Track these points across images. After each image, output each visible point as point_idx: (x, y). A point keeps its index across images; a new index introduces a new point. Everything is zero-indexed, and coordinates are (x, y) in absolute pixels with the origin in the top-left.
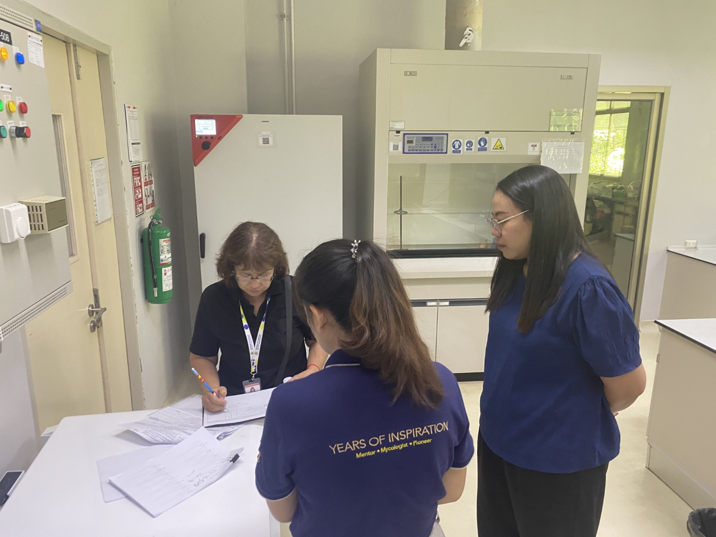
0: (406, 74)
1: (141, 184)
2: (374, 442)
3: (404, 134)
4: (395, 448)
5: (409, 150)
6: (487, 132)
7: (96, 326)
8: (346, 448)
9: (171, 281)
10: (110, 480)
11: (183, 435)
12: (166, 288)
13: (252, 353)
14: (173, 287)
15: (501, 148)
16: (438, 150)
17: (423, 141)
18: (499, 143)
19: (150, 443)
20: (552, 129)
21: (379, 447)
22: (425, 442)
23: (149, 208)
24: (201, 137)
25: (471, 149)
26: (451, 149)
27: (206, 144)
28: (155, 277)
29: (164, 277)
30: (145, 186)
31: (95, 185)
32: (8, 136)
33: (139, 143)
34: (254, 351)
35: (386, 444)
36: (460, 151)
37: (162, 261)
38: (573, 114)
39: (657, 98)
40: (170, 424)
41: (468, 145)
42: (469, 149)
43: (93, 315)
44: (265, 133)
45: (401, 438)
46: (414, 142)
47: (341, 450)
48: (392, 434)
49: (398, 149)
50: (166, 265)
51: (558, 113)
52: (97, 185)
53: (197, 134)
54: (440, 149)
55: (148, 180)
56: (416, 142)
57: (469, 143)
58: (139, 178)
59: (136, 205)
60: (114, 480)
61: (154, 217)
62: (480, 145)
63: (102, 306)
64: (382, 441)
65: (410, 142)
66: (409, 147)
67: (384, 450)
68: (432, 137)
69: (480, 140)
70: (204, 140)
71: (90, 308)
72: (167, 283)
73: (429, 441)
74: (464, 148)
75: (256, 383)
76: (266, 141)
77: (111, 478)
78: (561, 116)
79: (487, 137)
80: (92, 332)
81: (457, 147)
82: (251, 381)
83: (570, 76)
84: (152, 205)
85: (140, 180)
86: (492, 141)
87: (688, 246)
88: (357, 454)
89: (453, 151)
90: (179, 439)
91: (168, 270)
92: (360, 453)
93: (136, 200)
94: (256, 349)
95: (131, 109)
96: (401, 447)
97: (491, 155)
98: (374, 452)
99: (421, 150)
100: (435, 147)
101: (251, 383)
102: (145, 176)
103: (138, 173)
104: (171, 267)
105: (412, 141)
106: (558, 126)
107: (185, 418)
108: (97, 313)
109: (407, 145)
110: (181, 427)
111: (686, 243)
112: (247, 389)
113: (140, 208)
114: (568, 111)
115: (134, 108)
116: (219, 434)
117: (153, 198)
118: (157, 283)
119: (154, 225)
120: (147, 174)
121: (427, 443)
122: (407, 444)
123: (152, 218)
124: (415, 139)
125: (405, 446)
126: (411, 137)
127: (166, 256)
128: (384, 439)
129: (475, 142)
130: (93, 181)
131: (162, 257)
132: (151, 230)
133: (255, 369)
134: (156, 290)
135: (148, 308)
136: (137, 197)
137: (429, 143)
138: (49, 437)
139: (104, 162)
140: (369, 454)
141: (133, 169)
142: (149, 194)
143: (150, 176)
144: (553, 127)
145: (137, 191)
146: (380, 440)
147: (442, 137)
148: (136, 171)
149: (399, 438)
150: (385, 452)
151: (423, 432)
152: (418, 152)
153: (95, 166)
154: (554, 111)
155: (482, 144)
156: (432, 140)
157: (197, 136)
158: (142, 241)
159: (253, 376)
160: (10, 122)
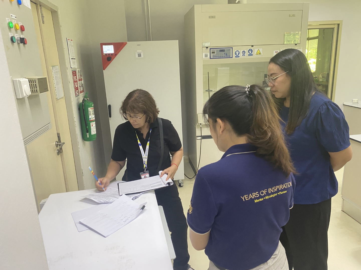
0: (210, 17)
1: (77, 80)
2: (262, 193)
3: (210, 49)
4: (271, 196)
5: (213, 57)
6: (252, 46)
7: (60, 152)
8: (250, 197)
9: (95, 129)
10: (80, 221)
11: (114, 199)
12: (93, 133)
13: (144, 158)
14: (96, 132)
15: (260, 54)
16: (228, 56)
17: (220, 52)
18: (259, 51)
19: (98, 204)
20: (285, 43)
21: (265, 196)
22: (284, 192)
23: (81, 93)
24: (106, 54)
25: (245, 55)
26: (234, 55)
27: (109, 58)
28: (87, 127)
29: (92, 127)
30: (79, 81)
31: (55, 79)
32: (16, 42)
33: (75, 59)
34: (145, 156)
35: (268, 194)
36: (239, 56)
37: (90, 119)
38: (296, 34)
39: (336, 27)
40: (107, 194)
41: (243, 53)
42: (244, 55)
43: (58, 146)
44: (139, 51)
45: (274, 191)
46: (215, 52)
47: (247, 198)
48: (270, 189)
49: (207, 57)
50: (92, 121)
51: (288, 34)
52: (56, 79)
53: (104, 53)
54: (229, 56)
55: (80, 78)
56: (216, 53)
57: (244, 52)
58: (76, 77)
59: (75, 91)
60: (82, 221)
61: (85, 97)
62: (249, 53)
63: (62, 142)
64: (266, 192)
65: (213, 53)
66: (213, 55)
67: (267, 197)
68: (224, 50)
69: (249, 50)
70: (108, 56)
71: (56, 143)
72: (93, 131)
73: (286, 192)
74: (241, 55)
75: (146, 173)
76: (140, 55)
77: (80, 220)
78: (289, 36)
79: (252, 48)
80: (58, 155)
81: (237, 54)
82: (144, 172)
83: (294, 15)
84: (83, 91)
85: (76, 78)
86: (255, 51)
87: (353, 102)
88: (255, 200)
89: (236, 56)
90: (113, 200)
91: (94, 123)
92: (257, 200)
93: (75, 88)
94: (146, 156)
95: (70, 41)
96: (274, 195)
97: (255, 58)
98: (263, 198)
99: (219, 57)
100: (226, 55)
101: (144, 173)
102: (79, 76)
103: (75, 74)
104: (95, 122)
105: (214, 52)
106: (288, 41)
107: (114, 191)
108: (60, 145)
109: (212, 54)
110: (112, 195)
111: (353, 100)
112: (143, 177)
113: (77, 92)
114: (293, 33)
115: (71, 40)
116: (133, 197)
117: (83, 88)
118: (88, 130)
119: (85, 101)
120: (80, 76)
121: (285, 193)
122: (276, 194)
123: (84, 97)
124: (216, 51)
125: (276, 195)
126: (214, 50)
127: (92, 117)
128: (266, 191)
129: (247, 51)
130: (53, 77)
131: (90, 117)
132: (84, 104)
133: (146, 166)
134: (88, 134)
135: (84, 144)
136: (76, 87)
137: (223, 53)
138: (44, 204)
139: (58, 67)
140: (261, 200)
141: (73, 72)
142: (81, 86)
143: (81, 76)
144: (286, 42)
145: (75, 84)
146: (265, 192)
147: (230, 50)
148: (74, 73)
149: (273, 191)
150: (267, 199)
151: (283, 187)
152: (218, 57)
153: (54, 69)
154: (286, 34)
155: (250, 52)
156: (224, 51)
157: (104, 54)
158: (79, 109)
159: (145, 170)
160: (17, 35)
